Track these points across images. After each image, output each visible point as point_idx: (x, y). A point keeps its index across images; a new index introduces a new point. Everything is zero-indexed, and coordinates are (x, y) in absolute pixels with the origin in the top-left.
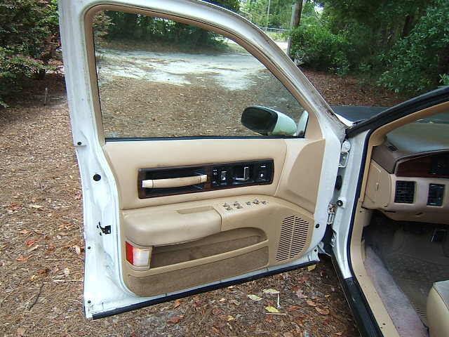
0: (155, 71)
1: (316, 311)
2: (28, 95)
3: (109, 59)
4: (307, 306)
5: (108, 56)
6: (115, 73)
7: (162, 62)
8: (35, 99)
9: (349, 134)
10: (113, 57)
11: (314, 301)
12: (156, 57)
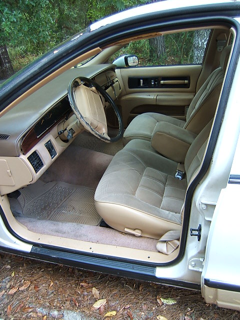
1: (22, 291)
4: (13, 295)
11: (11, 287)
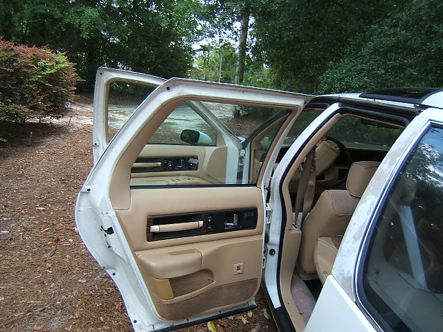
0: (117, 120)
2: (14, 138)
3: (76, 111)
5: (74, 107)
6: (83, 121)
7: (123, 113)
8: (20, 142)
9: (244, 146)
10: (79, 109)
12: (117, 109)
